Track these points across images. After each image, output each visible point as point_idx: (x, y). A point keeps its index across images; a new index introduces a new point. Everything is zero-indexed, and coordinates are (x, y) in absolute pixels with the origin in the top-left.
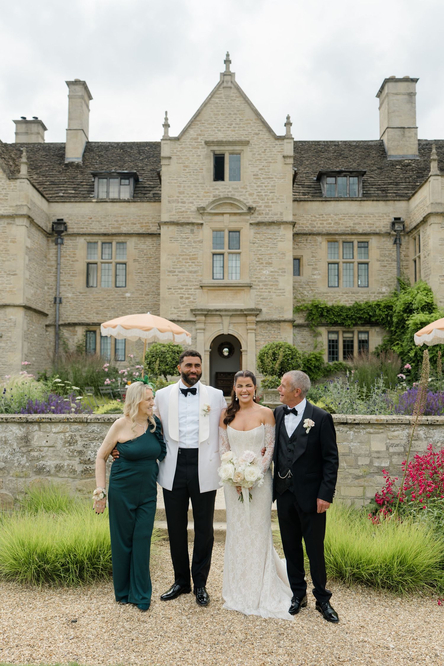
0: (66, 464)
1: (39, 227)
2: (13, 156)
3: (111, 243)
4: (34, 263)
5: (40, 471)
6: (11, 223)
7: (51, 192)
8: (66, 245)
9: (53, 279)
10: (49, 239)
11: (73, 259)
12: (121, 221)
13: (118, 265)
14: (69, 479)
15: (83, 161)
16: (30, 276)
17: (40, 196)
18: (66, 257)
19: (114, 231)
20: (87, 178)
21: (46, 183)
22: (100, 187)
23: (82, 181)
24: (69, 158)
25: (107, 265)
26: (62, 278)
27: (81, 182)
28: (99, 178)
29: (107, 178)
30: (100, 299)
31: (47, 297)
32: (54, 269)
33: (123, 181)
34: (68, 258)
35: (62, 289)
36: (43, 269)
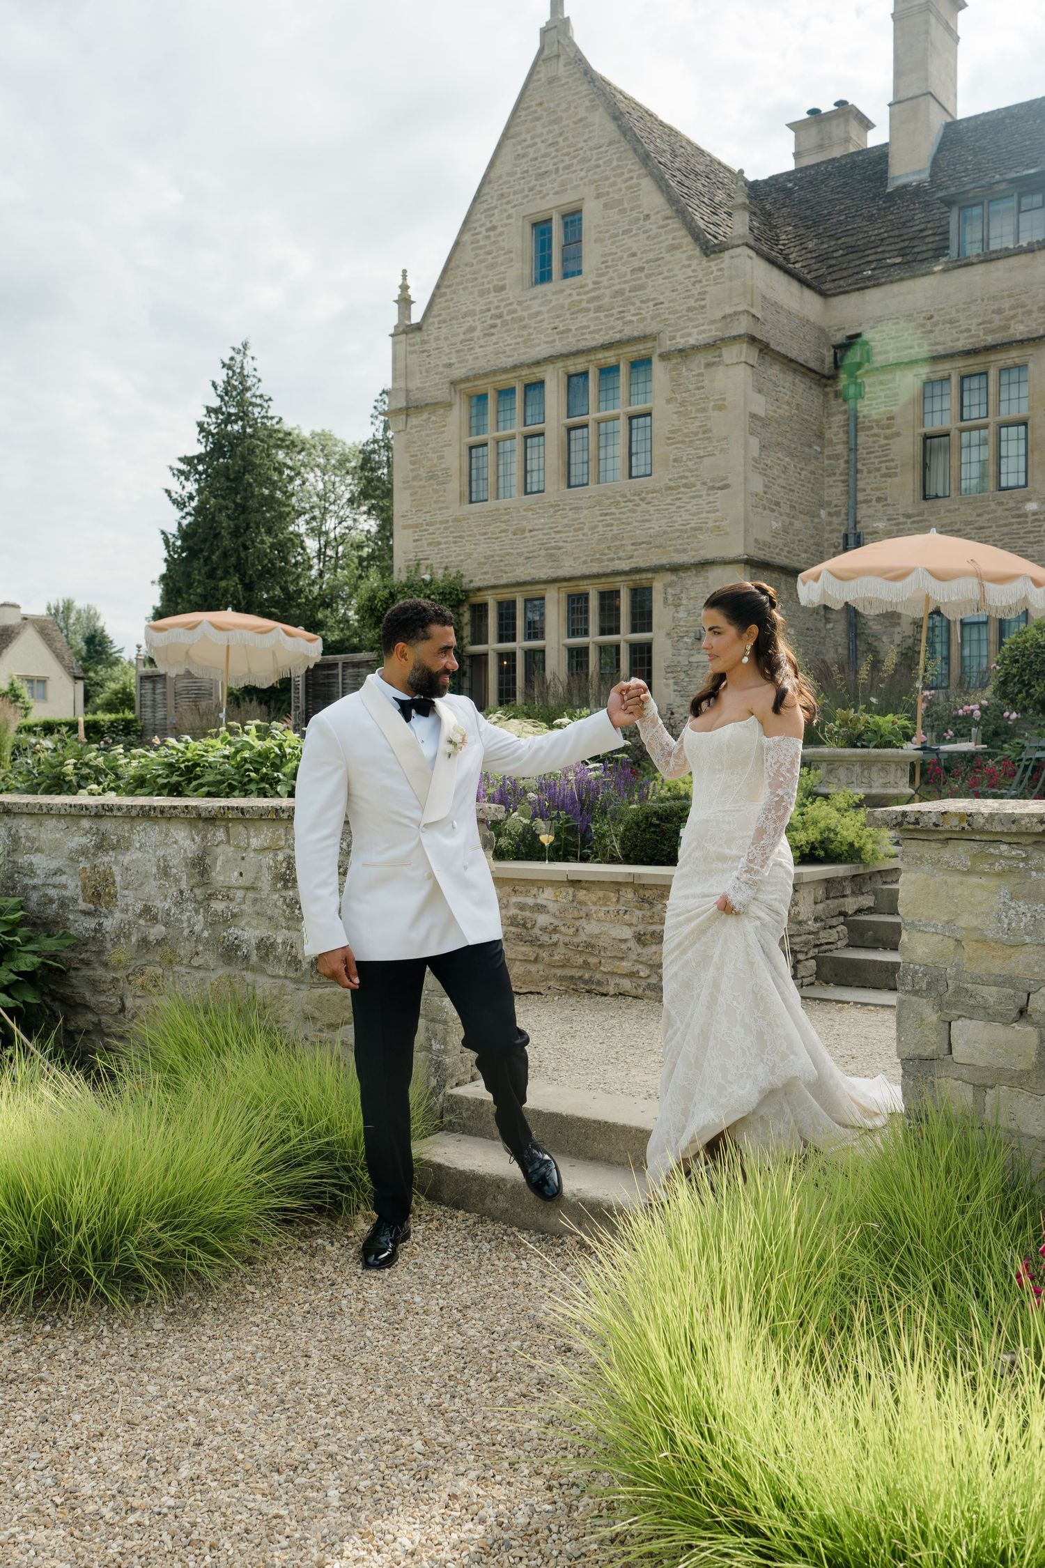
0: (279, 940)
1: (790, 363)
2: (768, 207)
3: (986, 373)
4: (780, 455)
5: (230, 952)
6: (714, 363)
7: (845, 273)
8: (869, 399)
9: (840, 488)
10: (828, 389)
11: (888, 432)
12: (1011, 308)
13: (1004, 430)
14: (287, 982)
15: (931, 176)
16: (766, 486)
17: (795, 284)
18: (872, 428)
19: (990, 340)
20: (937, 217)
21: (835, 255)
22: (968, 229)
23: (922, 226)
24: (899, 177)
25: (975, 434)
26: (861, 484)
27: (921, 231)
28: (961, 208)
29: (982, 204)
30: (956, 528)
31: (827, 536)
32: (842, 465)
33: (1026, 201)
34: (875, 431)
35: (863, 511)
36: (811, 468)
